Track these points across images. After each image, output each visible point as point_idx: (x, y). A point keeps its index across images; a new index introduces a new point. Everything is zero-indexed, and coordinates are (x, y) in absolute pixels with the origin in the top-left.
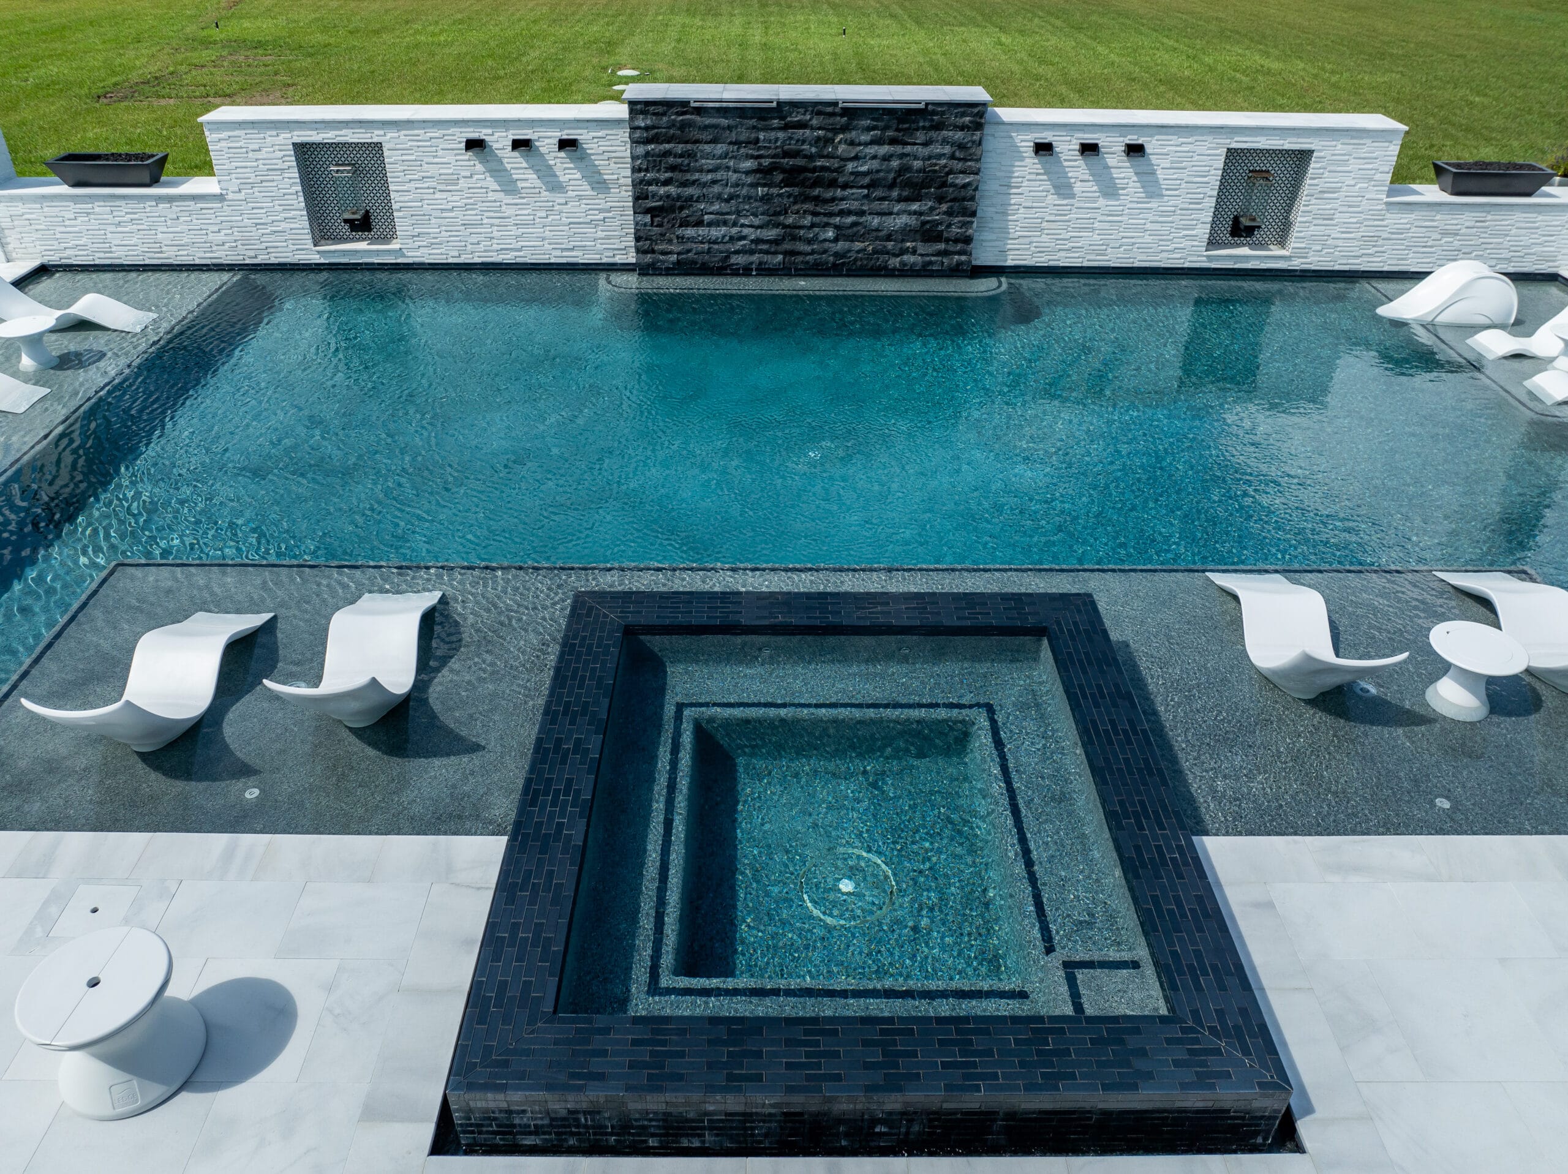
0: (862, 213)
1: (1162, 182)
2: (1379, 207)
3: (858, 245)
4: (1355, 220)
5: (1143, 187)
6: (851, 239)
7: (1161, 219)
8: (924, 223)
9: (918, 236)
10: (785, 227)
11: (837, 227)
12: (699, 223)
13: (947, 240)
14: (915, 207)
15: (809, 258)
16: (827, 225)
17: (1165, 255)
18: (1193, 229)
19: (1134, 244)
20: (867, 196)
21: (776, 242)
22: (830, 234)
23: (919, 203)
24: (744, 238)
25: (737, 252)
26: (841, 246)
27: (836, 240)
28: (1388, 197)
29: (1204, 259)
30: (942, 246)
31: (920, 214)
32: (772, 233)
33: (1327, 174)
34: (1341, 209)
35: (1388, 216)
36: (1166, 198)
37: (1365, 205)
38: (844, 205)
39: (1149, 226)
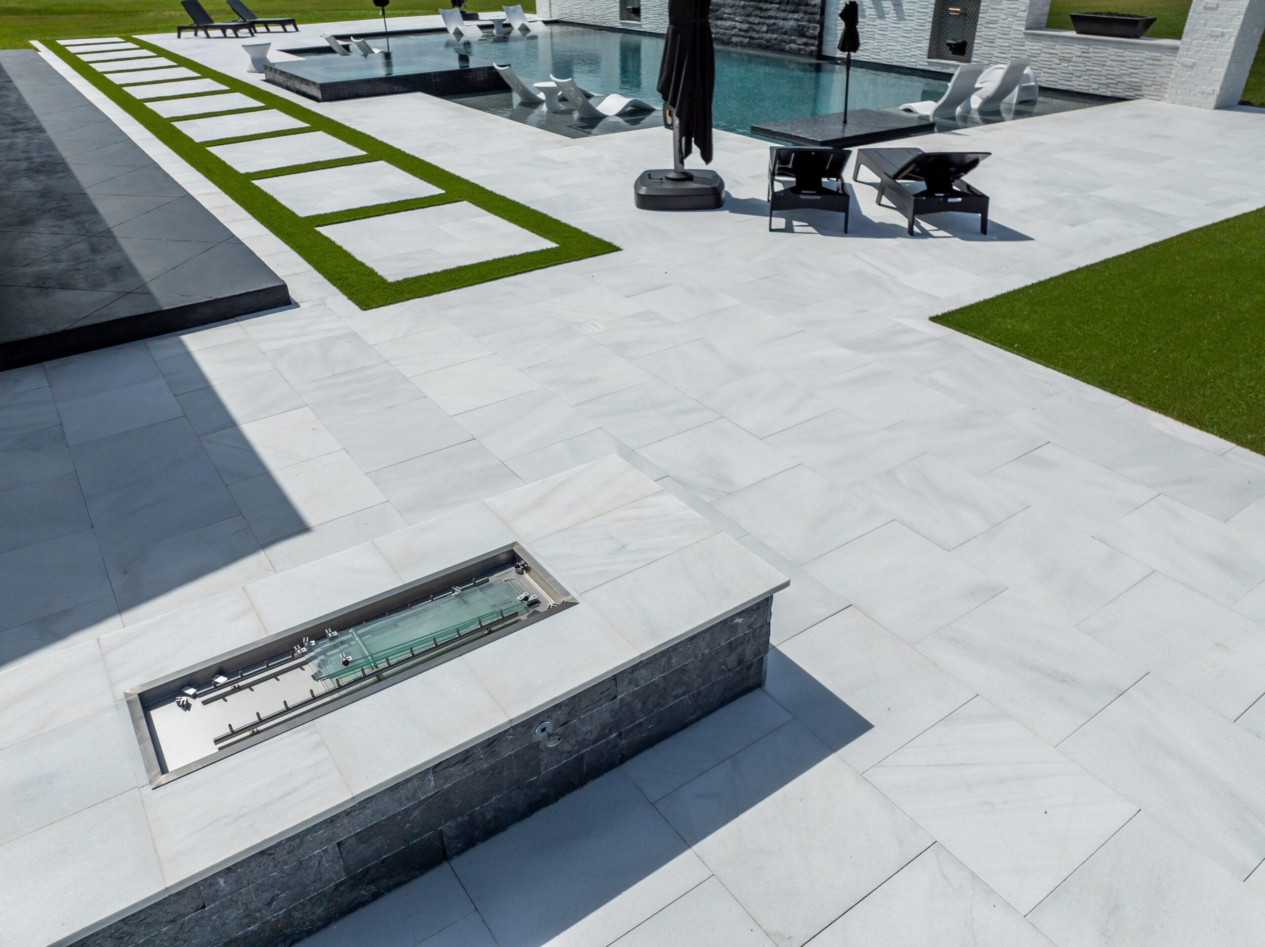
0: (776, 18)
1: (905, 11)
2: (1020, 36)
3: (775, 36)
4: (1006, 44)
5: (896, 13)
6: (773, 32)
7: (906, 35)
8: (799, 26)
9: (797, 34)
10: (750, 23)
11: (768, 25)
12: (722, 19)
13: (807, 37)
14: (796, 16)
15: (758, 41)
16: (764, 24)
17: (907, 59)
18: (920, 43)
19: (893, 50)
20: (779, 9)
21: (746, 31)
22: (765, 29)
23: (797, 14)
24: (735, 28)
25: (733, 35)
26: (769, 36)
27: (767, 32)
28: (1026, 29)
29: (926, 64)
30: (805, 40)
31: (797, 20)
32: (745, 26)
33: (990, 10)
34: (999, 36)
35: (1027, 43)
36: (907, 21)
37: (1013, 34)
38: (770, 13)
39: (900, 39)
